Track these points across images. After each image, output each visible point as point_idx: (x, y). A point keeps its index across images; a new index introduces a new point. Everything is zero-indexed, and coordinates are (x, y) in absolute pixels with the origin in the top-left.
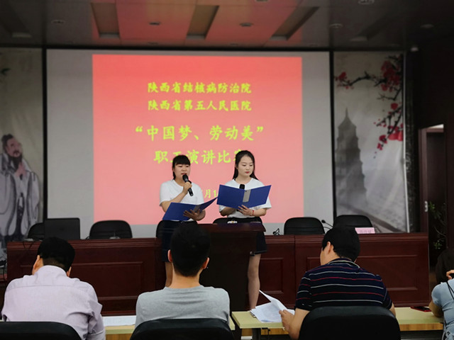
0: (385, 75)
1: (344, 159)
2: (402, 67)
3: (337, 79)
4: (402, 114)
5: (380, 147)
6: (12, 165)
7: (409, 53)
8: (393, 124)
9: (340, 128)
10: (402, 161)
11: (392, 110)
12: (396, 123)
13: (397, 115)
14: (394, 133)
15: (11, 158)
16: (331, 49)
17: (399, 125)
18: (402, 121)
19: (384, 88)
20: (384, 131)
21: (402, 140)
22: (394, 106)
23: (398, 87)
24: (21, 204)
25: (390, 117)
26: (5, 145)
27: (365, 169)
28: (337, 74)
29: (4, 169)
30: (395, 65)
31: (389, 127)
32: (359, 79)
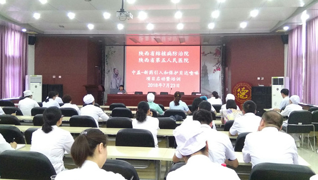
0: (216, 52)
1: (203, 75)
2: (221, 50)
3: (202, 54)
4: (220, 63)
5: (214, 72)
7: (223, 46)
9: (203, 67)
10: (220, 77)
14: (218, 69)
15: (116, 74)
16: (200, 45)
18: (220, 65)
19: (216, 56)
20: (215, 68)
21: (220, 70)
22: (218, 61)
23: (220, 56)
25: (217, 64)
26: (114, 71)
27: (209, 78)
28: (202, 52)
29: (114, 77)
30: (219, 49)
31: (217, 67)
32: (208, 53)
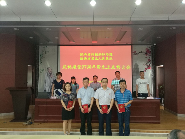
0: (147, 52)
2: (151, 50)
4: (151, 62)
5: (145, 71)
6: (50, 75)
7: (153, 46)
8: (149, 65)
9: (134, 66)
10: (151, 75)
11: (148, 61)
12: (150, 64)
13: (150, 62)
15: (50, 73)
16: (132, 45)
17: (150, 65)
18: (151, 64)
19: (146, 55)
20: (146, 67)
21: (151, 69)
23: (150, 55)
24: (52, 85)
25: (148, 63)
26: (48, 70)
29: (48, 76)
30: (149, 49)
31: (148, 66)
32: (140, 53)
